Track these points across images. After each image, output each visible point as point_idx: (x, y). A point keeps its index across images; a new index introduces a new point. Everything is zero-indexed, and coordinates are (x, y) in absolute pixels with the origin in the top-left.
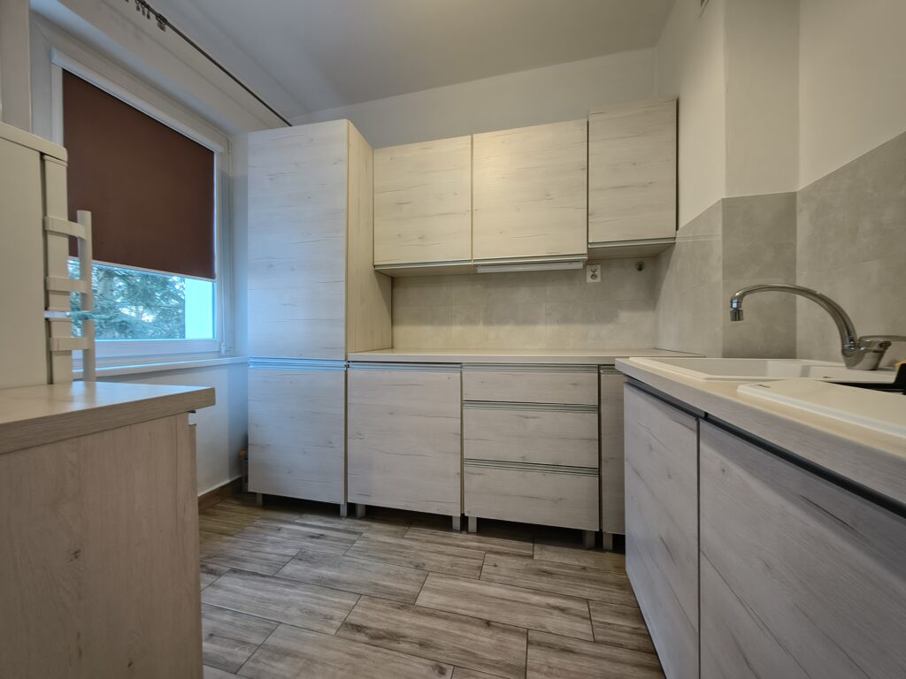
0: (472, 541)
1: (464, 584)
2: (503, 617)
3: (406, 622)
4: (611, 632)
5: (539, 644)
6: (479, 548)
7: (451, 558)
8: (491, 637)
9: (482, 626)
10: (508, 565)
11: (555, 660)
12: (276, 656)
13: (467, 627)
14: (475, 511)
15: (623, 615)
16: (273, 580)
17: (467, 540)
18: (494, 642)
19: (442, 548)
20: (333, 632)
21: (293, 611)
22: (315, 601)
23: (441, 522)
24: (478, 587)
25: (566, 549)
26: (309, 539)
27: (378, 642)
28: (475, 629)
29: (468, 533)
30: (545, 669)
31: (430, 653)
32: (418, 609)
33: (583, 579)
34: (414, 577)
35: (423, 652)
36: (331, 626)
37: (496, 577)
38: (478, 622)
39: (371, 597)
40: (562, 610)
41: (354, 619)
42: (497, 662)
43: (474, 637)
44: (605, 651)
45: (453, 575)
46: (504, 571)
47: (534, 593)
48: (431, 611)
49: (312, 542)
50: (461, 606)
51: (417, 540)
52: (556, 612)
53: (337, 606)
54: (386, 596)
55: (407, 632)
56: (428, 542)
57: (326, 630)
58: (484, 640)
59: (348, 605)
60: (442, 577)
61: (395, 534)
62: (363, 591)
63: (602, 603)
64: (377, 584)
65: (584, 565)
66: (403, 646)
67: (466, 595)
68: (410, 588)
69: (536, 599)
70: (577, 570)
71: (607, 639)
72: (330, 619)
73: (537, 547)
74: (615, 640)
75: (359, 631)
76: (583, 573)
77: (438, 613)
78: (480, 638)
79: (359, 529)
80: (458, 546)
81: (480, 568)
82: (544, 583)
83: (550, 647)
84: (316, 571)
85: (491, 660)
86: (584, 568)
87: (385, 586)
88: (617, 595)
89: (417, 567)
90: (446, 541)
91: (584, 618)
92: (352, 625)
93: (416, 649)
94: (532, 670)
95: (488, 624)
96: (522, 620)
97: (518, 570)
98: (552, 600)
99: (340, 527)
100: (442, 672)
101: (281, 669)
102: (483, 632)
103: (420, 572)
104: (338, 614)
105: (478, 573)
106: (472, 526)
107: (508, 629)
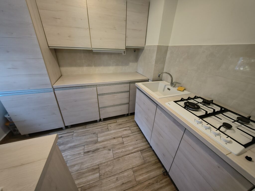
0: (103, 123)
1: (106, 133)
2: (116, 136)
3: (98, 145)
5: (124, 137)
6: (106, 124)
7: (101, 129)
8: (116, 140)
10: (113, 125)
11: (127, 139)
12: (73, 167)
13: (111, 140)
14: (102, 117)
17: (101, 124)
18: (117, 141)
19: (97, 127)
20: (83, 155)
21: (69, 157)
22: (73, 152)
23: (95, 122)
24: (109, 132)
25: (122, 118)
27: (95, 152)
29: (101, 121)
30: (126, 141)
32: (99, 142)
33: (127, 123)
34: (95, 136)
35: (105, 149)
37: (112, 129)
38: (112, 139)
39: (87, 145)
40: (125, 130)
41: (86, 151)
42: (118, 144)
43: (113, 142)
44: (134, 134)
45: (103, 132)
46: (113, 127)
47: (120, 129)
48: (102, 141)
50: (108, 137)
51: (90, 128)
52: (125, 131)
54: (91, 143)
55: (100, 147)
56: (93, 127)
57: (81, 156)
58: (115, 141)
59: (83, 149)
60: (101, 134)
61: (83, 128)
62: (84, 144)
63: (131, 126)
64: (87, 141)
66: (100, 150)
67: (108, 135)
68: (95, 139)
69: (121, 130)
70: (125, 121)
71: (134, 132)
72: (80, 153)
73: (117, 119)
74: (135, 131)
75: (89, 152)
76: (127, 122)
77: (104, 141)
79: (72, 131)
80: (101, 125)
81: (108, 128)
82: (121, 126)
83: (126, 137)
84: (67, 146)
87: (89, 141)
88: (133, 124)
90: (97, 125)
91: (129, 130)
93: (103, 149)
94: (124, 142)
95: (114, 138)
96: (120, 135)
97: (115, 126)
98: (123, 129)
99: (65, 132)
100: (110, 150)
101: (76, 168)
102: (114, 140)
103: (95, 135)
104: (82, 151)
105: (108, 129)
106: (102, 120)
107: (118, 137)
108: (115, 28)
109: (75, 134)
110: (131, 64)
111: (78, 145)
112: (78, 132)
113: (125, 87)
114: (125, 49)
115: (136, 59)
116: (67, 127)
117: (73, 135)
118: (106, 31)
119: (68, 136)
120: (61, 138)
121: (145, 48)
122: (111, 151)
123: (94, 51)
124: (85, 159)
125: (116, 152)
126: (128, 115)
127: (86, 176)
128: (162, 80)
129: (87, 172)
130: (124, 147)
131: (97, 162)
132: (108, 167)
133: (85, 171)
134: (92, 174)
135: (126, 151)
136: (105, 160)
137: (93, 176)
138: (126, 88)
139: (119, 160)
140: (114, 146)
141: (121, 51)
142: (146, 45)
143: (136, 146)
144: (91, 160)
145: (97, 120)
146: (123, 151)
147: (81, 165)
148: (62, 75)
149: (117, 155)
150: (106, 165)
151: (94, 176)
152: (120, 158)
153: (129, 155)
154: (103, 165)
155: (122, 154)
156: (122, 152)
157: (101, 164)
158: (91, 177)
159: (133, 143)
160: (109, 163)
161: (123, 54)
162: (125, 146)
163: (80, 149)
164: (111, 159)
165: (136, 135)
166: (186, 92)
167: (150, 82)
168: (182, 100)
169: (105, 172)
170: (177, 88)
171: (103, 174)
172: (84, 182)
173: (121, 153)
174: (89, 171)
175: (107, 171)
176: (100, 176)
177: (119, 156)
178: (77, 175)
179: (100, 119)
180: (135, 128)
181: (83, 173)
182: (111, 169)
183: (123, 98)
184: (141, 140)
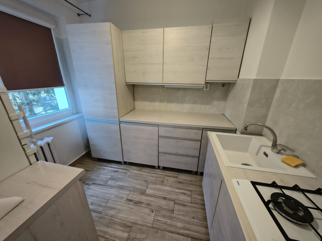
0: (161, 172)
1: (158, 186)
2: (168, 196)
3: (143, 198)
4: (196, 200)
5: (177, 204)
6: (163, 175)
7: (155, 178)
9: (163, 199)
11: (181, 208)
12: (110, 209)
13: (159, 199)
14: (162, 165)
15: (199, 195)
16: (105, 187)
17: (159, 172)
18: (166, 203)
19: (152, 175)
20: (124, 202)
21: (112, 196)
22: (118, 193)
24: (162, 187)
25: (187, 175)
26: (114, 172)
27: (136, 204)
28: (161, 200)
29: (160, 169)
30: (178, 210)
31: (149, 207)
32: (146, 194)
33: (191, 184)
34: (145, 185)
36: (124, 200)
37: (167, 184)
39: (133, 191)
40: (184, 194)
41: (129, 198)
42: (166, 209)
43: (161, 202)
44: (193, 205)
45: (155, 183)
46: (170, 182)
47: (178, 189)
48: (150, 195)
49: (115, 173)
50: (158, 193)
51: (145, 172)
52: (183, 194)
53: (124, 194)
54: (138, 191)
55: (144, 201)
56: (148, 173)
57: (122, 201)
60: (152, 185)
61: (139, 170)
62: (131, 190)
63: (195, 191)
64: (134, 187)
65: (192, 180)
66: (143, 205)
67: (159, 190)
68: (144, 188)
69: (178, 191)
70: (190, 181)
71: (195, 202)
72: (123, 198)
73: (179, 174)
75: (131, 201)
76: (191, 182)
77: (151, 195)
78: (163, 202)
79: (128, 168)
80: (157, 174)
81: (163, 181)
82: (180, 186)
84: (117, 183)
86: (191, 181)
87: (137, 188)
88: (199, 189)
89: (145, 181)
90: (154, 172)
91: (189, 196)
92: (129, 200)
93: (146, 206)
94: (175, 210)
95: (165, 198)
96: (174, 197)
97: (173, 182)
98: (182, 191)
99: (122, 168)
100: (153, 212)
101: (112, 212)
102: (163, 201)
103: (147, 183)
104: (125, 196)
105: (162, 183)
107: (169, 200)
108: (193, 59)
110: (215, 102)
111: (126, 187)
112: (132, 173)
115: (225, 96)
116: (125, 163)
117: (127, 173)
118: (181, 65)
119: (123, 172)
120: (116, 172)
121: (237, 82)
122: (154, 214)
123: (165, 87)
124: (124, 208)
125: (158, 219)
126: (196, 173)
127: (115, 229)
128: (261, 135)
129: (118, 224)
130: (171, 218)
131: (132, 218)
132: (140, 233)
133: (117, 222)
134: (121, 230)
135: (171, 226)
136: (142, 222)
137: (121, 234)
138: (197, 135)
139: (157, 232)
140: (160, 208)
142: (239, 78)
143: (188, 226)
144: (129, 211)
145: (155, 166)
146: (167, 223)
147: (117, 212)
148: (134, 109)
149: (158, 223)
150: (140, 229)
151: (123, 234)
152: (159, 230)
154: (137, 226)
155: (165, 227)
156: (165, 223)
157: (136, 224)
158: (119, 233)
159: (186, 219)
160: (144, 228)
161: (205, 89)
162: (173, 218)
163: (126, 193)
164: (149, 225)
165: (196, 210)
167: (238, 135)
168: (274, 185)
169: (134, 238)
171: (131, 239)
172: (111, 234)
173: (164, 225)
174: (121, 224)
175: (137, 238)
176: (128, 238)
177: (160, 227)
178: (110, 221)
179: (158, 165)
180: (200, 197)
182: (143, 238)
183: (192, 148)
184: (201, 222)
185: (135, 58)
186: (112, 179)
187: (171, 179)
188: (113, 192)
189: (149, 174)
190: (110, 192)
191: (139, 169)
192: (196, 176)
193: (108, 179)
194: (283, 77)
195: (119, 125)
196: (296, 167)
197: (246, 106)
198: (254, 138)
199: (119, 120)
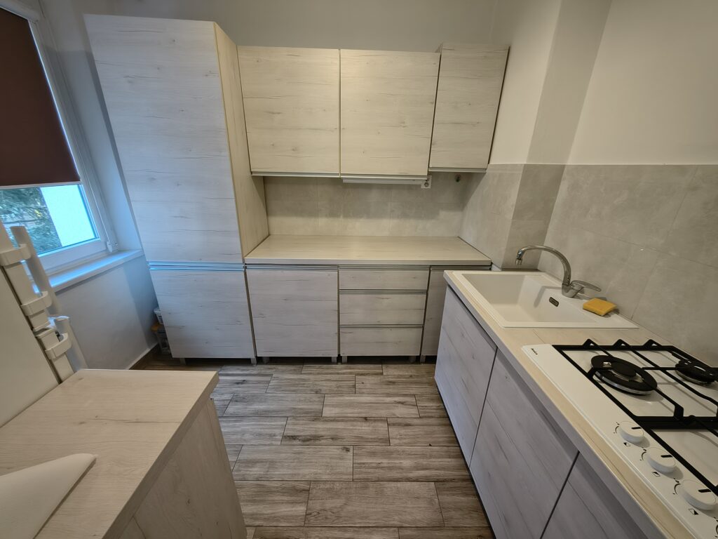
0: (346, 369)
1: (347, 398)
2: (373, 413)
3: (320, 428)
4: (427, 411)
5: (394, 425)
6: (351, 373)
7: (335, 382)
8: (369, 426)
9: (363, 421)
10: (370, 381)
11: (403, 431)
12: (250, 465)
13: (355, 423)
14: (346, 353)
15: (432, 400)
16: (224, 419)
17: (341, 369)
18: (371, 428)
19: (329, 377)
20: (279, 443)
21: (247, 436)
22: (260, 427)
23: (326, 360)
24: (356, 398)
26: (236, 385)
27: (308, 443)
28: (360, 423)
29: (342, 363)
30: (399, 437)
31: (338, 442)
32: (326, 419)
33: (411, 383)
34: (317, 400)
35: (336, 442)
36: (276, 440)
37: (364, 391)
38: (360, 419)
39: (294, 418)
40: (402, 403)
41: (288, 433)
42: (374, 439)
43: (360, 428)
44: (425, 421)
45: (339, 393)
46: (368, 386)
47: (388, 396)
48: (333, 419)
49: (239, 387)
50: (349, 412)
51: (311, 373)
52: (400, 405)
53: (276, 427)
54: (304, 415)
55: (323, 433)
56: (318, 374)
57: (274, 442)
58: (365, 428)
59: (282, 425)
60: (333, 397)
61: (295, 372)
62: (288, 415)
63: (422, 395)
64: (295, 409)
65: (411, 374)
66: (323, 442)
67: (350, 405)
68: (316, 407)
69: (388, 399)
70: (408, 378)
71: (426, 415)
72: (274, 435)
73: (384, 366)
74: (430, 415)
75: (295, 439)
76: (411, 379)
77: (337, 419)
78: (363, 428)
79: (268, 372)
80: (338, 374)
81: (354, 386)
82: (391, 389)
83: (399, 425)
84: (251, 407)
85: (371, 439)
86: (411, 376)
87: (301, 409)
88: (429, 389)
89: (317, 392)
90: (330, 371)
91: (414, 405)
92: (289, 436)
93: (330, 441)
94: (393, 438)
95: (366, 419)
96: (383, 413)
97: (376, 384)
98: (397, 399)
99: (255, 372)
100: (348, 450)
101: (256, 471)
102: (364, 424)
103: (319, 395)
104: (278, 431)
105: (354, 389)
106: (344, 360)
107: (376, 420)
108: (404, 123)
109: (273, 383)
110: (443, 214)
111: (274, 411)
112: (282, 379)
113: (414, 278)
114: (426, 174)
115: (461, 202)
116: (260, 360)
117: (269, 382)
118: (379, 133)
119: (259, 382)
120: (242, 383)
121: (487, 171)
122: (350, 454)
123: (344, 181)
124: (281, 455)
125: (362, 461)
126: (417, 360)
127: (274, 503)
128: (536, 270)
129: (278, 492)
130: (388, 454)
131: (307, 472)
132: (332, 498)
133: (274, 487)
134: (288, 502)
135: (390, 468)
136: (329, 474)
137: (291, 509)
138: (418, 280)
139: (367, 487)
140: (360, 441)
141: (414, 180)
142: (491, 163)
143: (424, 462)
144: (296, 461)
145: (331, 358)
146: (382, 465)
147: (269, 468)
148: (269, 235)
149: (363, 470)
150: (328, 490)
151: (294, 509)
152: (369, 483)
153: (399, 484)
154: (322, 486)
155: (380, 473)
156: (378, 467)
157: (316, 481)
158: (285, 510)
159: (418, 449)
160: (337, 486)
161: (423, 187)
162: (392, 453)
163: (277, 425)
164: (347, 477)
165: (431, 429)
166: (616, 321)
167: (496, 272)
168: (588, 346)
169: (321, 510)
170: (585, 301)
171: (315, 514)
172: (266, 516)
173: (377, 470)
174: (284, 491)
175: (327, 508)
176: (306, 515)
177: (370, 476)
178: (256, 490)
179: (339, 355)
180: (434, 405)
181: (270, 491)
182: (339, 505)
183: (408, 308)
184: (445, 448)
185: (273, 113)
186: (236, 399)
187: (368, 378)
188: (247, 427)
189: (320, 376)
190: (238, 429)
191: (295, 370)
192: (417, 366)
193: (227, 403)
194: (571, 162)
195: (243, 273)
196: (607, 315)
197: (510, 216)
198: (528, 276)
199: (244, 260)
